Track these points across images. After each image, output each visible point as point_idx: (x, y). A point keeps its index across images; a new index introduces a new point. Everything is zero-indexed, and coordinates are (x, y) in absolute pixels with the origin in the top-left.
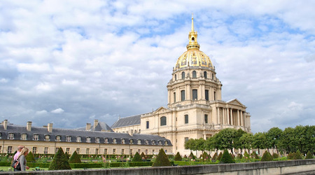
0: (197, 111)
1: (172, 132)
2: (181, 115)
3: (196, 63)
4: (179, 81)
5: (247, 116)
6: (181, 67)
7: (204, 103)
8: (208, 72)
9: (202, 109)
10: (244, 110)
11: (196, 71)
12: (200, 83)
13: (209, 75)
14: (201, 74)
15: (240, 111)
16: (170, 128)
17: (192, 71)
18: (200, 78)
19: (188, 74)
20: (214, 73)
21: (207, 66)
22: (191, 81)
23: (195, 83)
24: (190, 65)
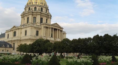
0: (31, 28)
1: (18, 40)
2: (23, 31)
3: (37, 3)
4: (27, 12)
5: (63, 34)
6: (29, 5)
7: (39, 24)
8: (43, 8)
9: (35, 27)
10: (61, 30)
11: (37, 7)
12: (38, 13)
13: (44, 10)
14: (39, 9)
15: (59, 30)
16: (17, 38)
17: (34, 7)
18: (38, 11)
19: (32, 9)
20: (47, 9)
21: (43, 5)
22: (33, 12)
23: (35, 14)
24: (34, 4)
